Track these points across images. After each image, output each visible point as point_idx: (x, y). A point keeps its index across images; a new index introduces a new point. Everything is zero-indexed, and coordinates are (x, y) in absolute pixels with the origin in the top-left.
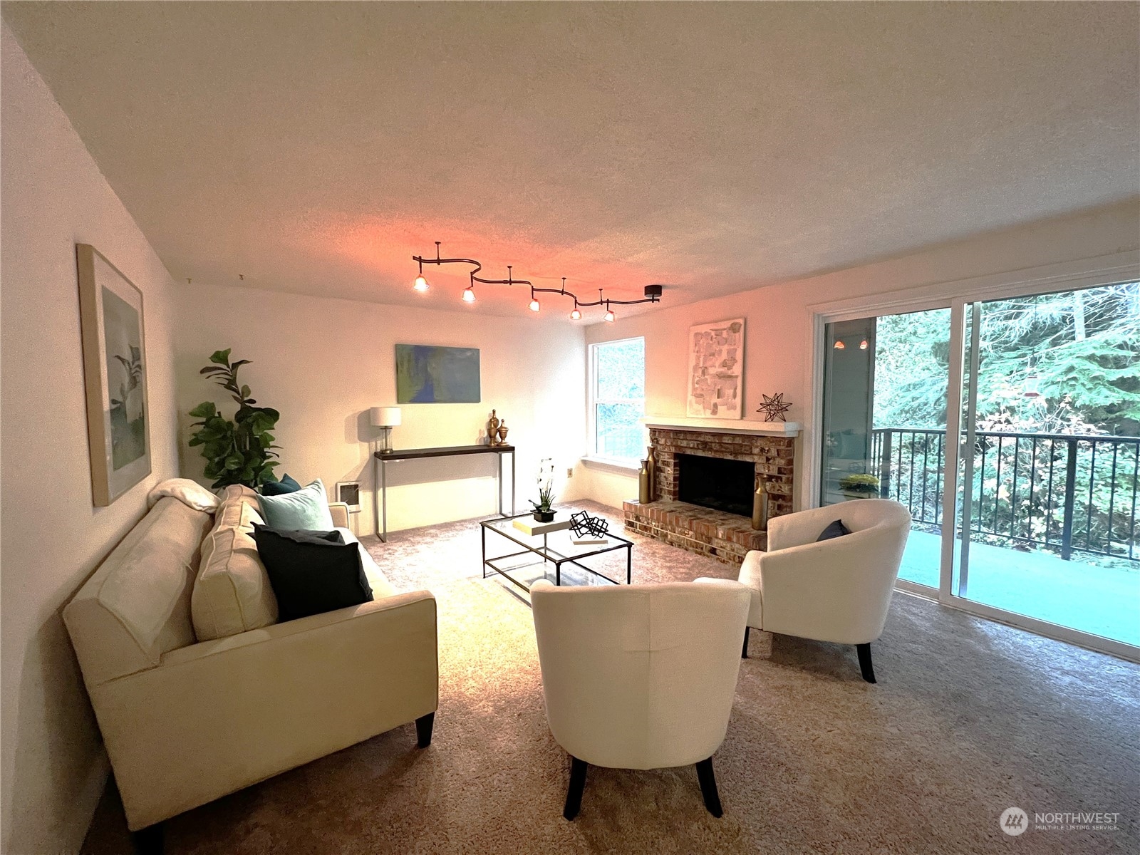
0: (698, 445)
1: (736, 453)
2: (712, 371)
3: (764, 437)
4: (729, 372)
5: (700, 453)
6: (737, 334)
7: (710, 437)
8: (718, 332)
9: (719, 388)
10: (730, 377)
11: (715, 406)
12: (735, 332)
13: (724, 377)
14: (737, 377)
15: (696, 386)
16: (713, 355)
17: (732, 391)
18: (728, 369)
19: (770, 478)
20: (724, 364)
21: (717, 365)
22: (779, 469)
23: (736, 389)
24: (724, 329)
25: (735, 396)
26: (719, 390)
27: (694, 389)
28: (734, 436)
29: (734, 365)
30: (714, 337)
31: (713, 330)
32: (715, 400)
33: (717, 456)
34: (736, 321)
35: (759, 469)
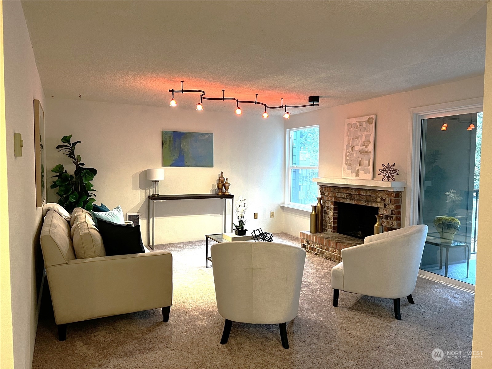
0: (347, 196)
1: (368, 201)
2: (357, 148)
3: (382, 191)
4: (366, 150)
5: (348, 202)
6: (371, 125)
7: (353, 191)
8: (361, 123)
9: (361, 159)
10: (366, 152)
11: (358, 171)
12: (370, 124)
13: (363, 152)
14: (370, 152)
15: (348, 158)
16: (357, 138)
17: (368, 161)
18: (366, 148)
19: (387, 217)
20: (363, 144)
21: (360, 145)
22: (392, 211)
23: (369, 160)
24: (364, 122)
25: (369, 165)
26: (360, 160)
27: (346, 160)
28: (366, 190)
29: (369, 145)
30: (358, 126)
31: (358, 122)
32: (358, 167)
33: (358, 203)
34: (371, 116)
35: (382, 212)
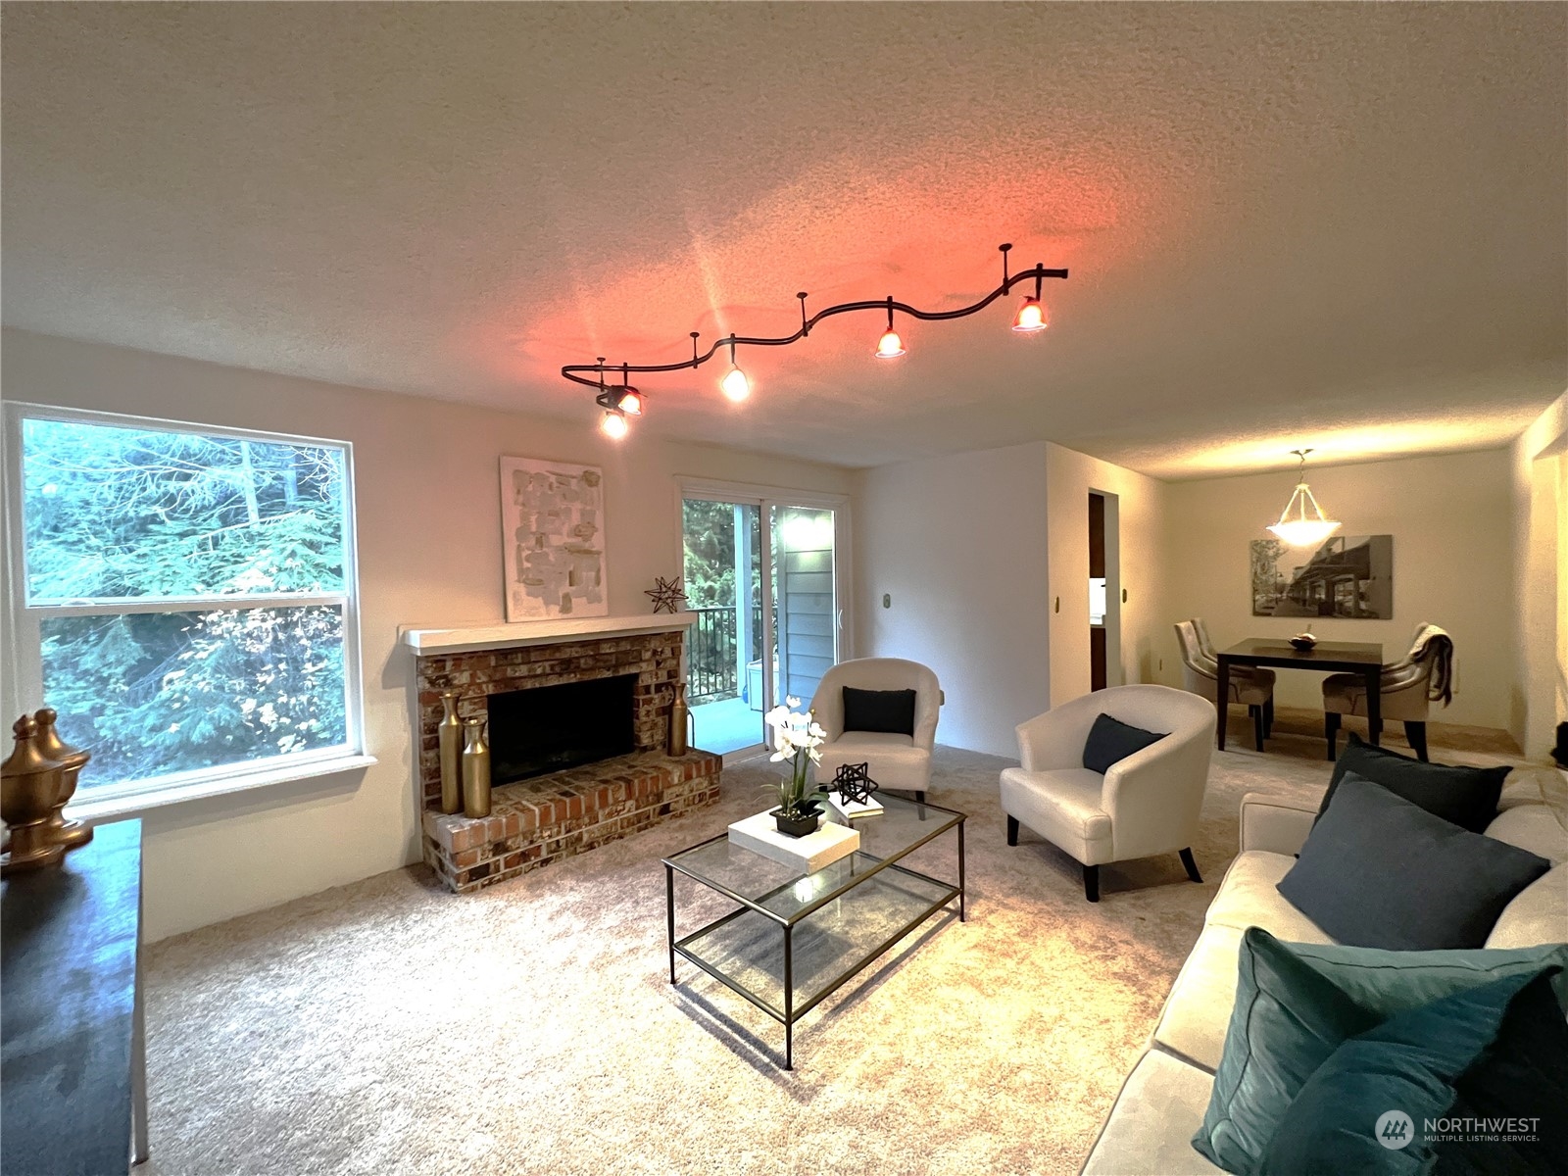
1: (616, 667)
2: (555, 540)
3: (659, 634)
4: (587, 545)
6: (594, 489)
8: (563, 480)
9: (571, 568)
10: (588, 552)
11: (567, 598)
12: (591, 485)
13: (579, 552)
14: (599, 553)
15: (527, 565)
16: (556, 514)
17: (593, 574)
18: (586, 540)
19: (658, 687)
20: (577, 532)
21: (565, 529)
22: (669, 672)
23: (599, 571)
24: (573, 477)
25: (598, 583)
26: (570, 573)
27: (521, 571)
29: (593, 534)
30: (555, 485)
31: (554, 474)
32: (566, 588)
34: (592, 469)
35: (646, 680)
